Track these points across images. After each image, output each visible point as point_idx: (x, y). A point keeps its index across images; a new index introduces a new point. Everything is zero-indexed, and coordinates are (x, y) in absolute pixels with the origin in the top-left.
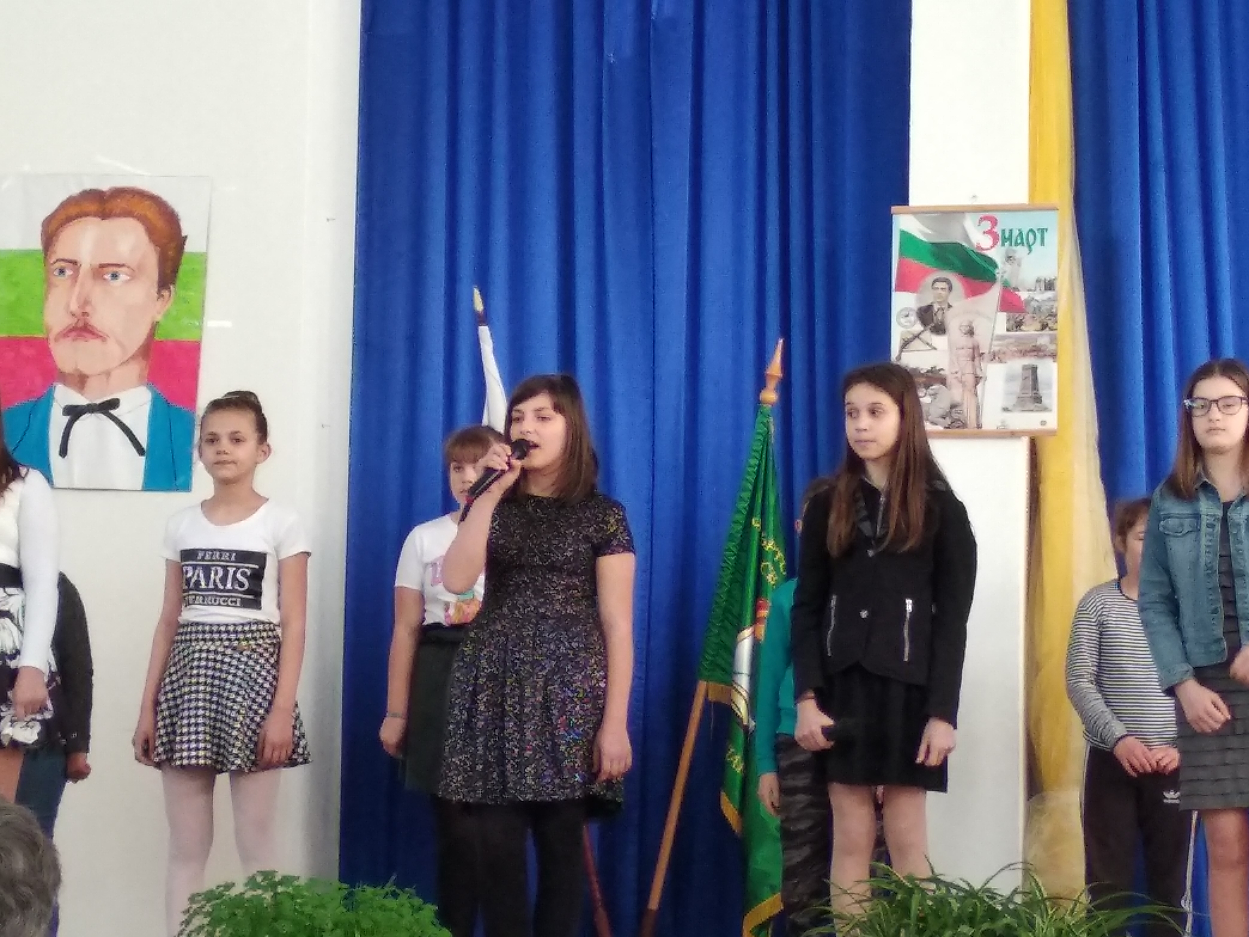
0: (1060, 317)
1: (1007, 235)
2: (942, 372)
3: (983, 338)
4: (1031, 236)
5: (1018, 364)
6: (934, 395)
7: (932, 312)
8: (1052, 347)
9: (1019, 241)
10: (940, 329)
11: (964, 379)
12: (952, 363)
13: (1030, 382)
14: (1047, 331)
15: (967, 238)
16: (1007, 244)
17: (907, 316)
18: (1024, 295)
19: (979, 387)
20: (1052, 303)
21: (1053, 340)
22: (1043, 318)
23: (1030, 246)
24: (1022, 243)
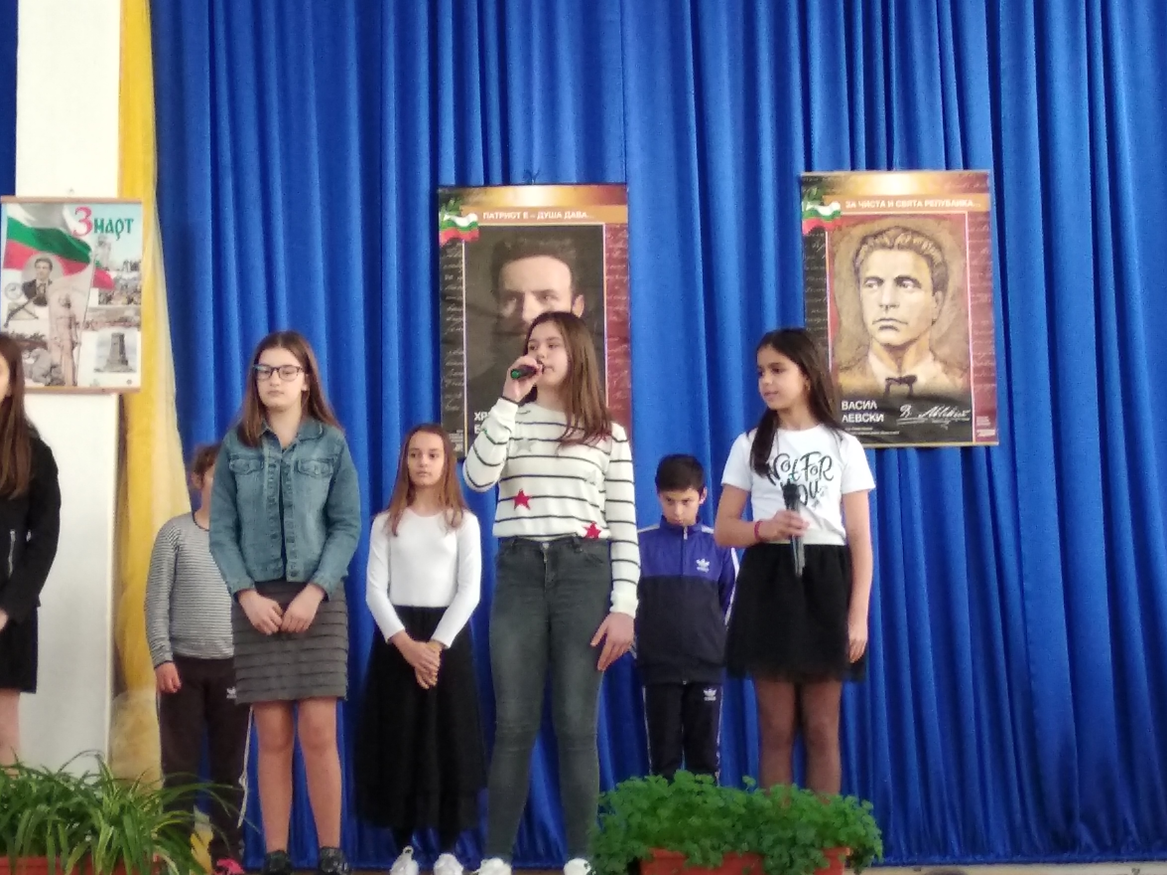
0: (143, 293)
1: (99, 224)
2: (43, 338)
3: (79, 311)
4: (119, 226)
5: (108, 333)
6: (37, 358)
7: (35, 286)
8: (137, 319)
9: (109, 228)
10: (42, 302)
11: (62, 344)
12: (52, 330)
13: (118, 347)
14: (132, 305)
15: (65, 224)
16: (99, 231)
17: (14, 290)
18: (113, 275)
19: (75, 351)
20: (136, 282)
21: (138, 313)
22: (129, 294)
23: (118, 234)
24: (112, 230)
